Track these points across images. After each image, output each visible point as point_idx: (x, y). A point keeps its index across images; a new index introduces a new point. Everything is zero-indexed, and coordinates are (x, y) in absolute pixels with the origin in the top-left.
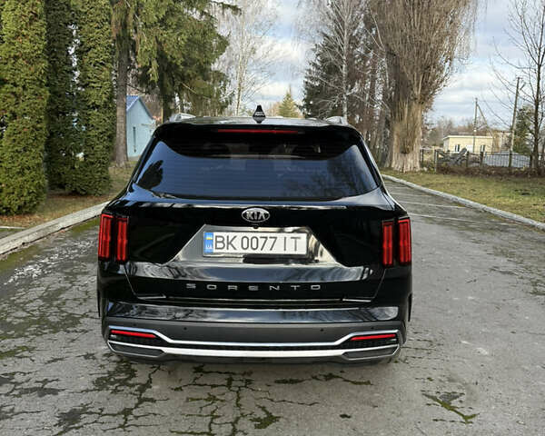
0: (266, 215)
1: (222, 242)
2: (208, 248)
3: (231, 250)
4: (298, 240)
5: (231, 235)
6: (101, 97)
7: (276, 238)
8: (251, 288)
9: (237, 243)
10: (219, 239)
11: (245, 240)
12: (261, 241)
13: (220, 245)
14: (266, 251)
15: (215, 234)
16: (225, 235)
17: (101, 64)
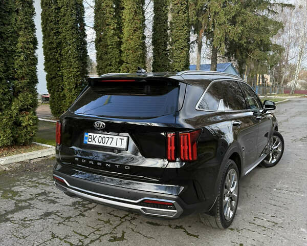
0: (103, 125)
1: (91, 138)
2: (85, 141)
3: (94, 143)
4: (123, 140)
5: (95, 135)
6: (180, 66)
7: (113, 138)
8: (98, 164)
9: (96, 139)
10: (90, 137)
11: (100, 138)
12: (107, 139)
13: (90, 140)
14: (108, 145)
15: (89, 134)
16: (92, 134)
17: (181, 49)
